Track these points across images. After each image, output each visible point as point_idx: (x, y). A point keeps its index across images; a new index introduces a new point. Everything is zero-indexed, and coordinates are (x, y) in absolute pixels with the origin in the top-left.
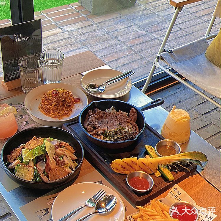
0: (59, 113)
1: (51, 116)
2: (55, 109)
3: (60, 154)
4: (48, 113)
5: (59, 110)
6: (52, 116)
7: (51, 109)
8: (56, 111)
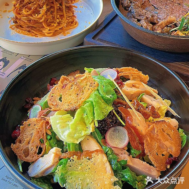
0: (59, 24)
1: (46, 34)
2: (48, 17)
3: (135, 94)
4: (36, 31)
5: (56, 18)
6: (48, 33)
7: (41, 21)
8: (52, 22)
